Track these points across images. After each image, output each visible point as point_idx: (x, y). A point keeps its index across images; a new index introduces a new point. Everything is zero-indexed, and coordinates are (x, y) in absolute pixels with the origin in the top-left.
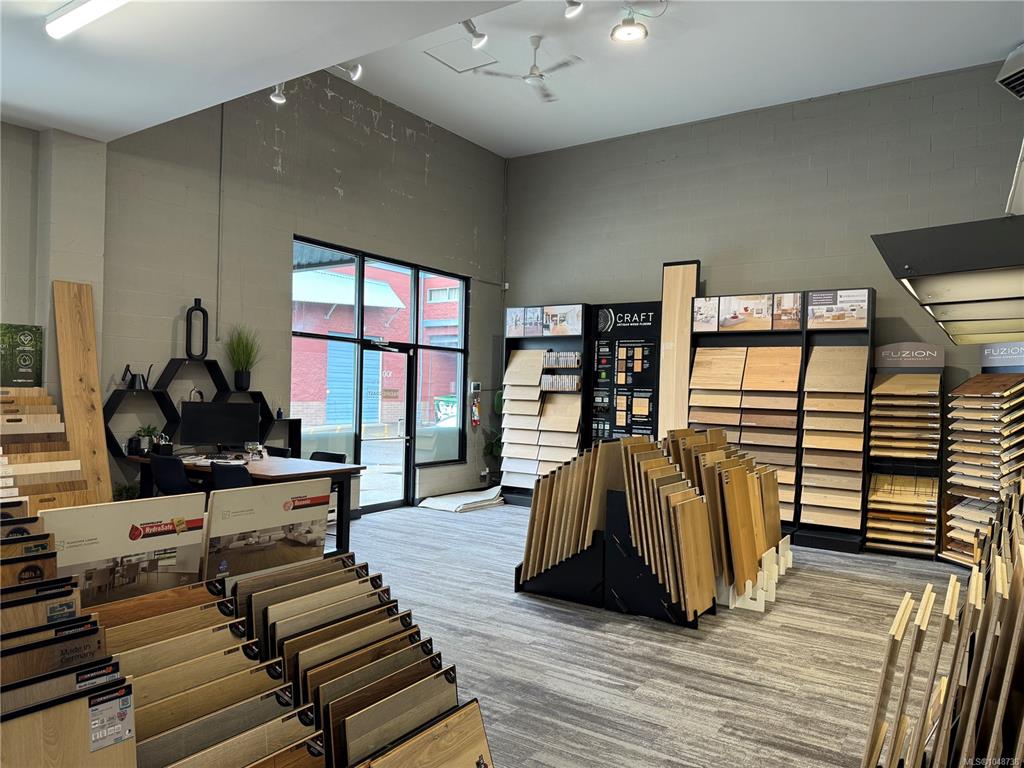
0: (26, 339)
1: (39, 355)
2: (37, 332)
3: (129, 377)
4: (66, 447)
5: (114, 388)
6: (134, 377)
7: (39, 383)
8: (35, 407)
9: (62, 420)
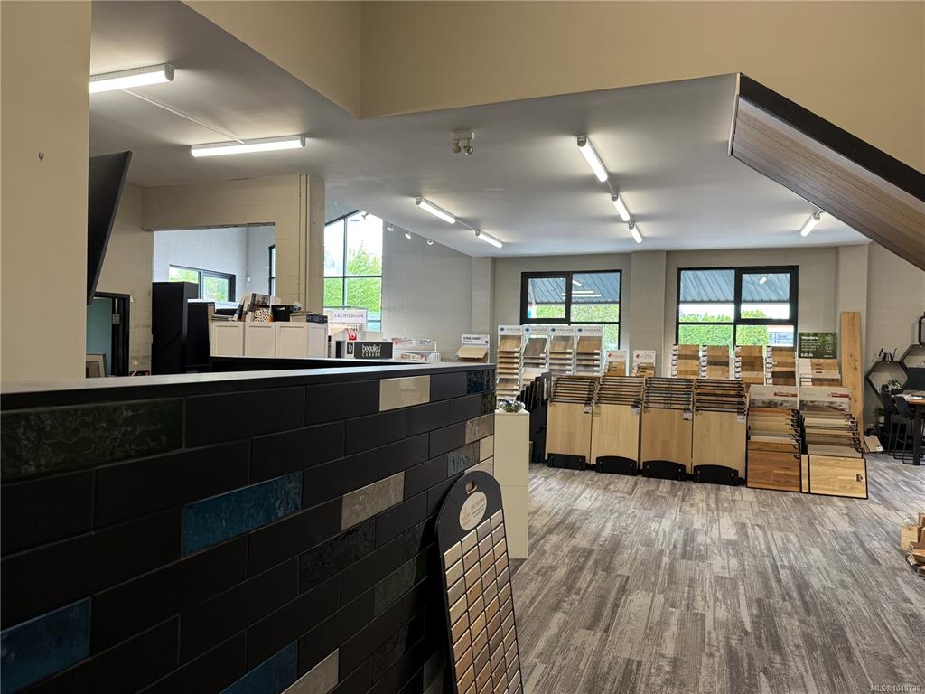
0: (829, 338)
1: (835, 345)
2: (834, 335)
3: (883, 354)
4: (841, 385)
5: (875, 360)
6: (886, 354)
7: (835, 357)
8: (830, 367)
9: (840, 373)
